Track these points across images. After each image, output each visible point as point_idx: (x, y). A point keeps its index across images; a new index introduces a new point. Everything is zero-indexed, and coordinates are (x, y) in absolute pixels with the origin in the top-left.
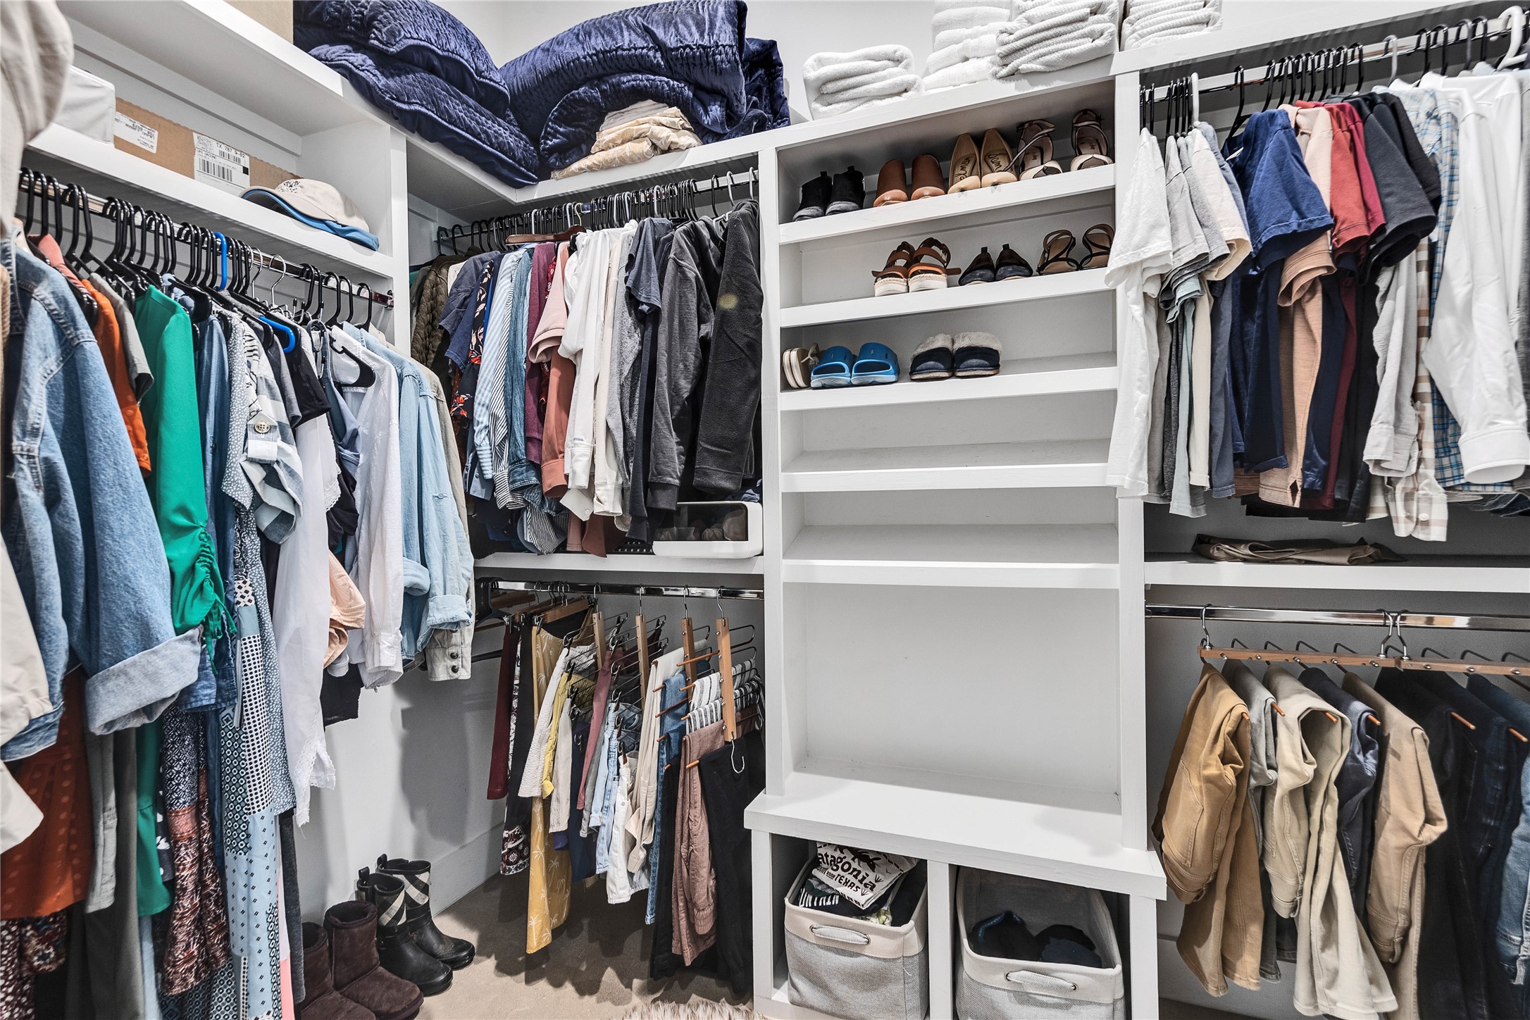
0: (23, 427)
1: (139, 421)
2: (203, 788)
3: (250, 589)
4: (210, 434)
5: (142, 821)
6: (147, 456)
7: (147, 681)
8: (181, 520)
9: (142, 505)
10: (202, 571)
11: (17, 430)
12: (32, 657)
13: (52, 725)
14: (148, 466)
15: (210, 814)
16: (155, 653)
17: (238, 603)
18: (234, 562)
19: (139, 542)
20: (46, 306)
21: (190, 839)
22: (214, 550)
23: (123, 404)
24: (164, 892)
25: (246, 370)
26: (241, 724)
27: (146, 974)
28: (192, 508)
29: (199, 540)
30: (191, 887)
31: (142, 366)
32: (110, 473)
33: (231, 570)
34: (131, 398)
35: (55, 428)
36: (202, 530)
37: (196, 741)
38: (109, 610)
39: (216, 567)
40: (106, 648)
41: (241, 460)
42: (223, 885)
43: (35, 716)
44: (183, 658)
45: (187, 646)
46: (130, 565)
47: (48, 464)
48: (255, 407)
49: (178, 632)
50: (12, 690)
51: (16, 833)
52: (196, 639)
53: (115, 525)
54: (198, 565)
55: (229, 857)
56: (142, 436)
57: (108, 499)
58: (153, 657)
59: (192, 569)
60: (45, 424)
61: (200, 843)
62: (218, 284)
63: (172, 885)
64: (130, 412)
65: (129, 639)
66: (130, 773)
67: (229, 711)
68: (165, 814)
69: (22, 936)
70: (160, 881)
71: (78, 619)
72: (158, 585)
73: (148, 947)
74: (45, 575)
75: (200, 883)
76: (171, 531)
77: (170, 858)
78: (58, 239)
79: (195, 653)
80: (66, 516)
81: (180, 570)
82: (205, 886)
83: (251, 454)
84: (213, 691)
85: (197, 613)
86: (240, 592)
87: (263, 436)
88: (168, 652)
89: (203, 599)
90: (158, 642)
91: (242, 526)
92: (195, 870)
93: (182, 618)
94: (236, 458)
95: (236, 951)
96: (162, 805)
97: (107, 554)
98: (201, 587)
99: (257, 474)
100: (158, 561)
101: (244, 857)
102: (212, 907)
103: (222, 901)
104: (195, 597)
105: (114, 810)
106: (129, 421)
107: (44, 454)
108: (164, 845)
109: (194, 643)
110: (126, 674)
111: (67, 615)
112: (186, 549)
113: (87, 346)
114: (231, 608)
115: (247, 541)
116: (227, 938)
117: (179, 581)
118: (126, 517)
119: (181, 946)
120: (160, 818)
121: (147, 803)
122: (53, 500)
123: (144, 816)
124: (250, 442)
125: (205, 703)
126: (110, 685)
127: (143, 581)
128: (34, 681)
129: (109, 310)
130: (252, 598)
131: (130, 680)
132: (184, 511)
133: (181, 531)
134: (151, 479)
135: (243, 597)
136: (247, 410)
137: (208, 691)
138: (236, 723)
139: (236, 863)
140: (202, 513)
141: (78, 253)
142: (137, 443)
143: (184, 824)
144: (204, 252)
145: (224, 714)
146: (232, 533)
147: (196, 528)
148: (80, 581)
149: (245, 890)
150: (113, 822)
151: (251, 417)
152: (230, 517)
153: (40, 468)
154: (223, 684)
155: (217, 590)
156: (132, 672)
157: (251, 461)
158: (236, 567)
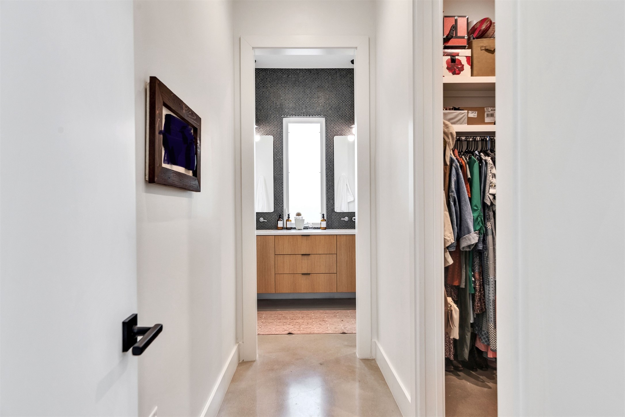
0: (451, 190)
1: (469, 187)
2: (481, 270)
3: (490, 224)
4: (482, 188)
5: (470, 273)
6: (470, 194)
7: (469, 240)
8: (476, 208)
9: (469, 205)
10: (479, 219)
11: (450, 191)
12: (452, 232)
13: (455, 246)
14: (470, 196)
15: (482, 276)
16: (470, 235)
17: (488, 227)
18: (487, 218)
19: (468, 212)
20: (454, 167)
21: (478, 280)
22: (482, 214)
23: (466, 184)
24: (473, 289)
25: (490, 171)
26: (488, 256)
27: (471, 308)
28: (478, 205)
29: (479, 212)
30: (478, 290)
31: (469, 176)
32: (463, 198)
33: (486, 220)
34: (467, 183)
35: (455, 190)
36: (479, 210)
37: (480, 258)
38: (463, 226)
39: (482, 218)
40: (463, 233)
41: (488, 194)
42: (484, 292)
43: (452, 242)
44: (475, 237)
45: (475, 235)
46: (466, 217)
47: (454, 197)
48: (491, 181)
49: (474, 231)
50: (449, 237)
51: (450, 263)
52: (477, 233)
53: (464, 209)
54: (479, 218)
55: (485, 285)
56: (469, 190)
57: (463, 204)
58: (470, 236)
59: (477, 219)
60: (454, 190)
61: (480, 281)
62: (487, 149)
63: (475, 288)
64: (467, 185)
65: (466, 232)
66: (467, 262)
67: (485, 252)
68: (474, 273)
69: (451, 291)
70: (472, 287)
71: (458, 227)
72: (471, 221)
73: (471, 302)
74: (454, 218)
75: (480, 291)
76: (474, 211)
77: (474, 282)
78: (457, 149)
79: (477, 236)
80: (457, 207)
81: (475, 219)
82: (481, 292)
83: (490, 192)
84: (482, 246)
85: (478, 228)
86: (488, 225)
87: (493, 188)
88: (472, 235)
89: (479, 225)
90: (471, 233)
91: (489, 209)
92: (479, 287)
93: (475, 229)
94: (487, 194)
95: (486, 308)
96: (473, 271)
97: (463, 215)
98: (479, 223)
99: (491, 197)
100: (471, 216)
101: (488, 286)
102: (482, 297)
103: (484, 296)
104: (477, 225)
105: (465, 269)
106: (467, 187)
107: (454, 195)
108: (473, 279)
109: (477, 234)
110: (465, 238)
111: (457, 225)
112: (476, 214)
113: (460, 173)
114: (486, 228)
115: (490, 213)
116: (485, 305)
117: (475, 221)
118: (466, 207)
119: (476, 302)
120: (473, 273)
121: (470, 269)
122: (455, 204)
123: (470, 272)
124: (490, 190)
125: (480, 249)
126: (463, 240)
127: (468, 220)
128: (452, 237)
129: (464, 165)
130: (491, 227)
131: (466, 240)
132: (476, 206)
133: (476, 210)
134: (470, 199)
135: (489, 226)
136: (489, 182)
137: (481, 246)
138: (487, 256)
139: (486, 287)
140: (480, 206)
141: (460, 151)
142: (468, 192)
143: (477, 276)
144: (484, 142)
145: (485, 253)
146: (486, 211)
147: (478, 210)
148: (459, 220)
149: (488, 294)
150: (465, 271)
151: (490, 184)
152: (486, 208)
153: (453, 198)
154: (484, 246)
155: (482, 224)
156: (467, 238)
157: (490, 194)
158: (487, 219)
